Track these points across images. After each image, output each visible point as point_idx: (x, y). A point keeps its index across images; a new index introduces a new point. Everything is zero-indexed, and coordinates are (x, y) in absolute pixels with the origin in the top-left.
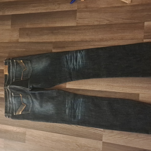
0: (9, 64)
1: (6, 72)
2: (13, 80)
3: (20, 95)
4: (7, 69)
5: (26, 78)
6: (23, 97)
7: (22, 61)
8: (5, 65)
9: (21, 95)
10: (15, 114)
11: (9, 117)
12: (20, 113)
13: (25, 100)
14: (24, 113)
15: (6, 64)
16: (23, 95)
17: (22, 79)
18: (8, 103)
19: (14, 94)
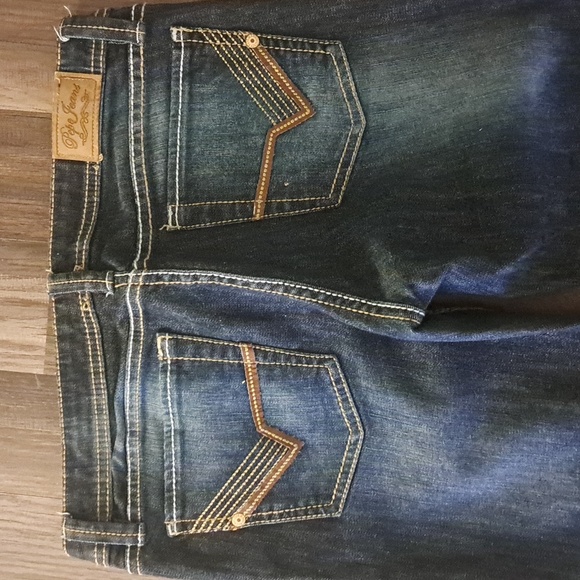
0: (109, 62)
1: (84, 136)
2: (160, 217)
3: (239, 357)
4: (94, 108)
5: (302, 205)
6: (268, 374)
7: (252, 41)
8: (63, 68)
9: (248, 358)
10: (183, 526)
11: (116, 555)
12: (238, 521)
13: (285, 405)
14: (277, 516)
15: (75, 57)
16: (276, 357)
17: (267, 208)
18: (101, 422)
19: (178, 347)
